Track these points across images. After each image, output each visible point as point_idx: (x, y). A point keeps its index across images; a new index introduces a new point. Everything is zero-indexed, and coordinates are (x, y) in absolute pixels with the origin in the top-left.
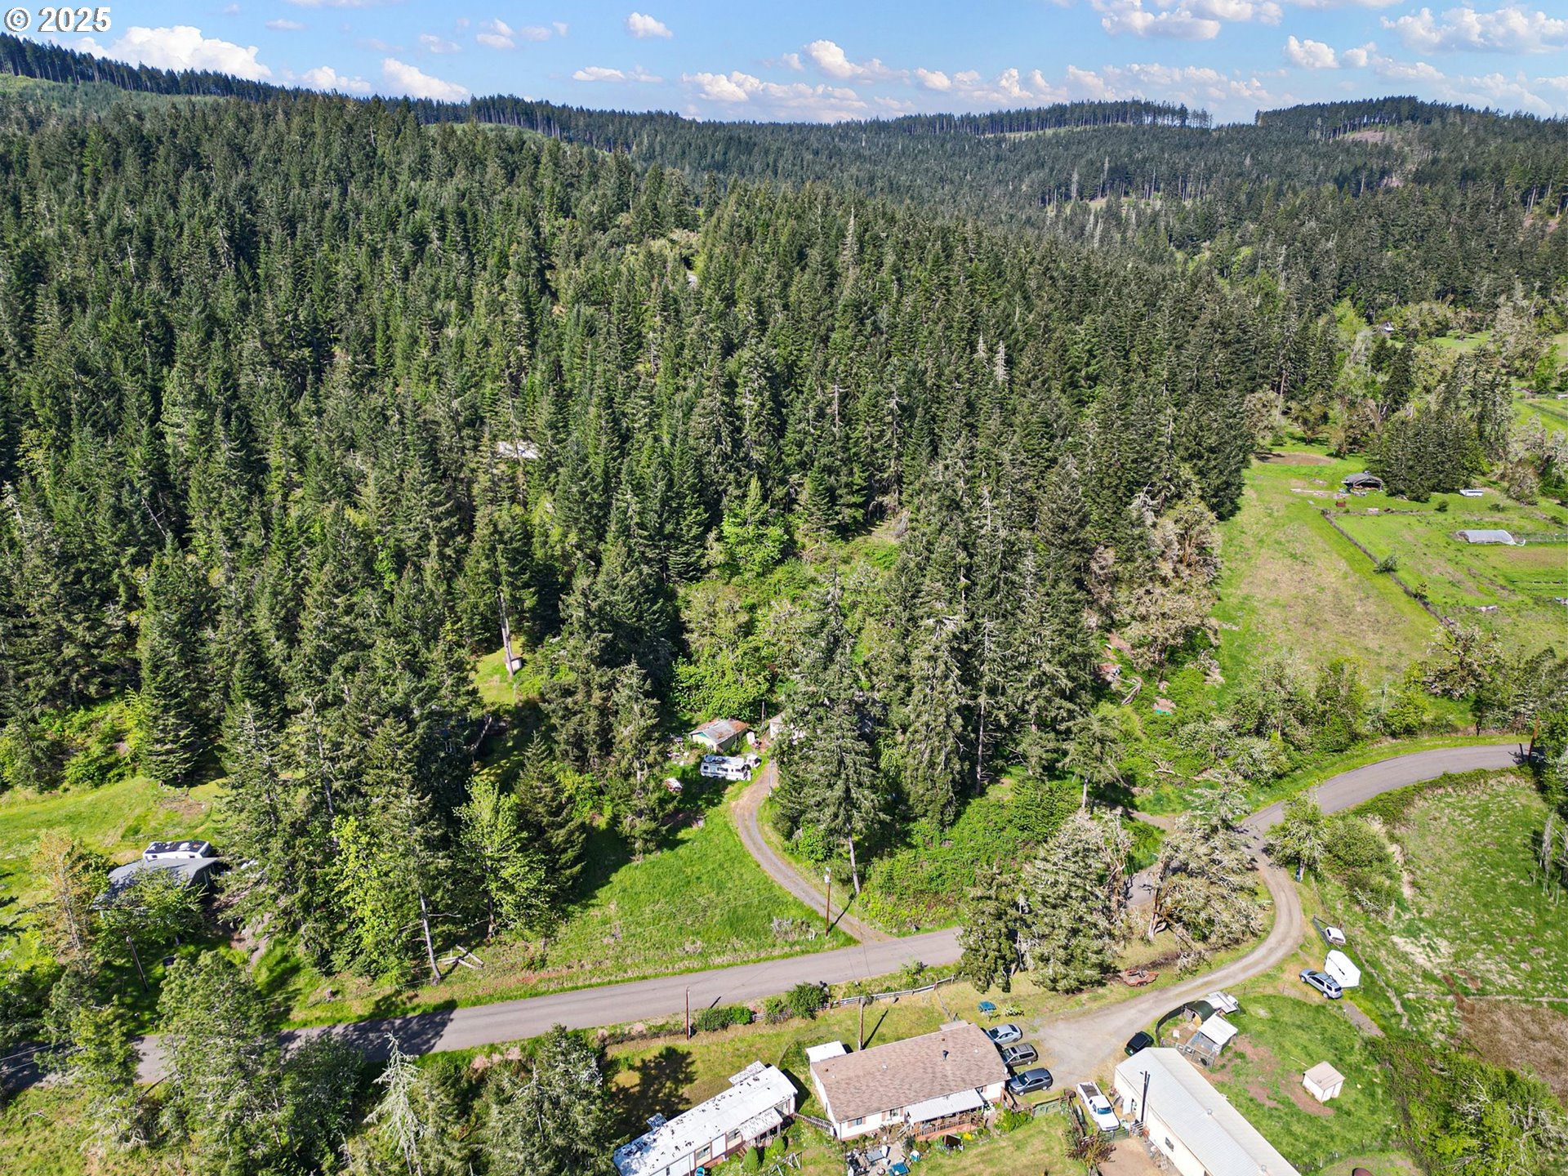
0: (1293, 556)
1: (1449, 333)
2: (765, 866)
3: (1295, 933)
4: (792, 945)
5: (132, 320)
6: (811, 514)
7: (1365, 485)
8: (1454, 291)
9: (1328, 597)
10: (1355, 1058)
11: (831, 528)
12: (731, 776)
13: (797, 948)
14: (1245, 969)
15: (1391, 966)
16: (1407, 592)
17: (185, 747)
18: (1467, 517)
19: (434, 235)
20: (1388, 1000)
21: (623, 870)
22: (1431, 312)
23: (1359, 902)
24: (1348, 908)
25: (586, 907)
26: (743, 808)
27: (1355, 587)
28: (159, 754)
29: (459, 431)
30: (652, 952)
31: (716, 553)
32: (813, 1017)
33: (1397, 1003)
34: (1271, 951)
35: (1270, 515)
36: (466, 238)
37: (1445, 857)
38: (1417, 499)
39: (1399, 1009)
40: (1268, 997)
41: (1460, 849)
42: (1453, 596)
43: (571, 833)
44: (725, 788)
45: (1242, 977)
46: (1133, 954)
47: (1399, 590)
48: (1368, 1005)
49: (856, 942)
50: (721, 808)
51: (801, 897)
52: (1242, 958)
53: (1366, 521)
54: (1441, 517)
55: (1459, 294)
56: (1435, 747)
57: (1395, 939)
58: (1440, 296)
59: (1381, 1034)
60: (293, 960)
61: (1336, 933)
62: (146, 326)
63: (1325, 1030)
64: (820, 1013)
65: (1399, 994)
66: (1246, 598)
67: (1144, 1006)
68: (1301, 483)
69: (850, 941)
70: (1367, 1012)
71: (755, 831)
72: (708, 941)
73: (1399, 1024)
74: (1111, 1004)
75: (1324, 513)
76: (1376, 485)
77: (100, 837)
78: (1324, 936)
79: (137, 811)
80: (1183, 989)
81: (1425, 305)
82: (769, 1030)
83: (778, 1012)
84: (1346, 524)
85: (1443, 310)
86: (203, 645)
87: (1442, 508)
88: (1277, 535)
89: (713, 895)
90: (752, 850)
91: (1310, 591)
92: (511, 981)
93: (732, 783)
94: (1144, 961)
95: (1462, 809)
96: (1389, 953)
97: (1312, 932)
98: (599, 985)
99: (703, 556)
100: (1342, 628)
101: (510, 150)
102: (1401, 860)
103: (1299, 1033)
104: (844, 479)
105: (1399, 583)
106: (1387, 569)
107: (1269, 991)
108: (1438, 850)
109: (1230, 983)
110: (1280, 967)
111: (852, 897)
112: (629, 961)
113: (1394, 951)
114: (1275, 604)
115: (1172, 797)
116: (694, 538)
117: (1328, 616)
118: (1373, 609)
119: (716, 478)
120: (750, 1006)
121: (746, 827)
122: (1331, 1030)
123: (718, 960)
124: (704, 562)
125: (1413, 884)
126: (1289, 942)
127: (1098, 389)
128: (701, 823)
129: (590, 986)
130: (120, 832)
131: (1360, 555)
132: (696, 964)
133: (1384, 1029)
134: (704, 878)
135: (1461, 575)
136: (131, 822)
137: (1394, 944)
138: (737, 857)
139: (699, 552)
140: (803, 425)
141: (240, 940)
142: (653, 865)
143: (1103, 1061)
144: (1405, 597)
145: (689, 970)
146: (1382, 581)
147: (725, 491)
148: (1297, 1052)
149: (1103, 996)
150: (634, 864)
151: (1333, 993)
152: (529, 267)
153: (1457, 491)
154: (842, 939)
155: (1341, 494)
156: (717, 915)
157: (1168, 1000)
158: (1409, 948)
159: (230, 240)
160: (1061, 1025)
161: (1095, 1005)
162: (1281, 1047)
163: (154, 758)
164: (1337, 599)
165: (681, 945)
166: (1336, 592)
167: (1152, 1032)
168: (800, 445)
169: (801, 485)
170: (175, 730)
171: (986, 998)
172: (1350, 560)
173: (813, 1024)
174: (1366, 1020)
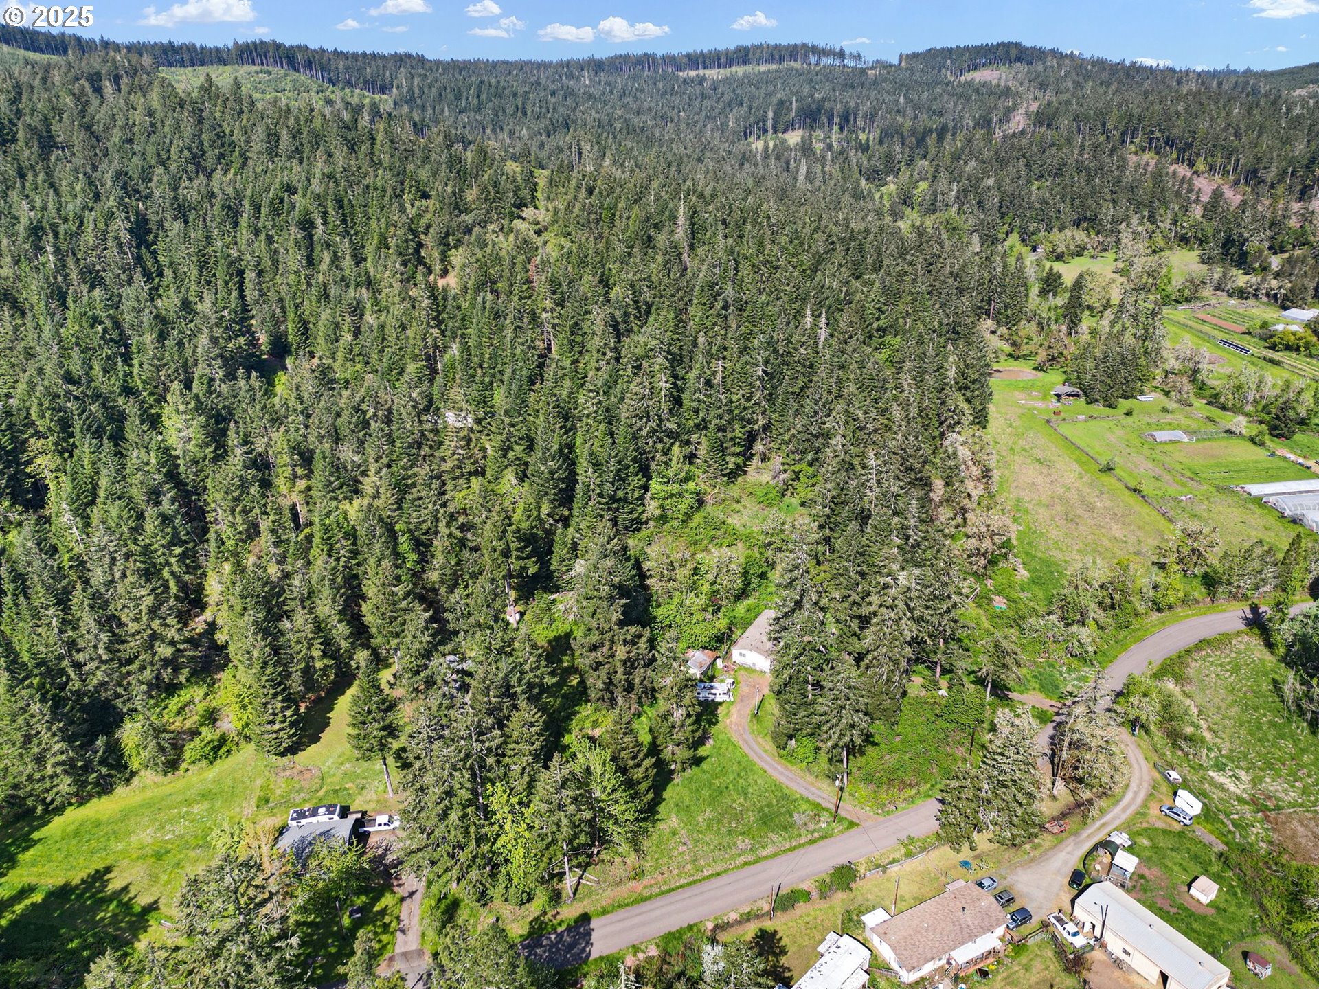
0: (1038, 461)
1: (1086, 252)
2: (770, 771)
3: (1146, 778)
4: (812, 833)
5: (92, 326)
6: (709, 466)
7: (1070, 395)
8: (1085, 219)
9: (1074, 496)
10: (1215, 868)
11: (724, 475)
12: (719, 699)
13: (816, 835)
14: (1124, 810)
15: (1216, 795)
16: (1127, 487)
17: (292, 725)
18: (1149, 420)
19: (319, 221)
20: (1223, 823)
21: (670, 787)
22: (1073, 238)
23: (1181, 748)
24: (1173, 753)
25: (654, 822)
26: (736, 724)
27: (1091, 485)
28: (269, 733)
29: (419, 416)
30: (717, 853)
31: (652, 508)
32: (851, 890)
33: (1229, 823)
34: (1136, 793)
35: (1010, 426)
36: (344, 222)
37: (1223, 706)
38: (1110, 406)
39: (1231, 827)
40: (1146, 830)
41: (1231, 698)
42: (1160, 489)
43: (647, 770)
44: (716, 709)
45: (1124, 817)
46: (1045, 808)
47: (1121, 486)
48: (1209, 826)
49: (857, 825)
50: (720, 726)
51: (805, 793)
52: (1119, 801)
53: (1079, 425)
54: (1129, 420)
55: (1088, 221)
56: (1187, 617)
57: (1211, 773)
58: (1077, 223)
59: (1226, 848)
60: (450, 897)
61: (1174, 775)
62: (105, 331)
63: (1189, 850)
64: (852, 885)
65: (1228, 816)
66: (1018, 500)
67: (1069, 849)
68: (1023, 395)
69: (852, 824)
70: (1212, 832)
71: (753, 743)
72: (753, 839)
73: (1234, 838)
74: (1047, 850)
75: (1048, 421)
76: (1077, 395)
77: (237, 810)
78: (1166, 778)
79: (259, 782)
80: (1090, 831)
81: (1068, 232)
82: (823, 905)
83: (825, 890)
84: (1065, 429)
85: (1080, 236)
86: (282, 635)
87: (1129, 414)
88: (1021, 443)
89: (742, 800)
90: (756, 760)
91: (1061, 491)
92: (624, 891)
93: (720, 703)
94: (1056, 813)
95: (1221, 665)
96: (1210, 785)
97: (1158, 776)
98: (689, 884)
99: (643, 512)
100: (1093, 522)
101: (348, 128)
102: (1196, 711)
103: (1174, 854)
104: (729, 435)
105: (1119, 480)
106: (1109, 469)
107: (1145, 825)
108: (1217, 701)
109: (1117, 823)
110: (1145, 805)
111: (842, 789)
112: (702, 863)
113: (1212, 782)
114: (1039, 504)
115: (1029, 677)
116: (637, 499)
117: (1080, 512)
118: (1109, 504)
119: (647, 448)
120: (804, 886)
121: (745, 740)
122: (1193, 847)
123: (764, 852)
124: (644, 517)
125: (1210, 729)
126: (1145, 785)
127: (888, 338)
128: (711, 741)
129: (682, 886)
130: (253, 802)
131: (1085, 458)
132: (750, 858)
133: (1226, 844)
134: (731, 787)
135: (1159, 471)
136: (258, 793)
137: (1212, 778)
138: (746, 768)
139: (640, 509)
140: (697, 395)
141: (399, 885)
142: (690, 780)
143: (1057, 895)
144: (1127, 492)
145: (746, 864)
146: (1106, 479)
147: (653, 458)
148: (1176, 868)
149: (1039, 845)
150: (676, 781)
151: (1187, 822)
152: (407, 248)
153: (1135, 397)
154: (846, 824)
155: (1054, 405)
156: (752, 817)
157: (1083, 842)
158: (1222, 780)
159: (130, 231)
160: (1020, 871)
161: (1037, 853)
162: (1166, 866)
163: (266, 736)
164: (1083, 499)
165: (735, 844)
166: (1078, 490)
167: (1081, 868)
168: (696, 411)
169: (699, 443)
170: (282, 711)
171: (961, 857)
172: (1079, 461)
173: (852, 895)
174: (1212, 838)
